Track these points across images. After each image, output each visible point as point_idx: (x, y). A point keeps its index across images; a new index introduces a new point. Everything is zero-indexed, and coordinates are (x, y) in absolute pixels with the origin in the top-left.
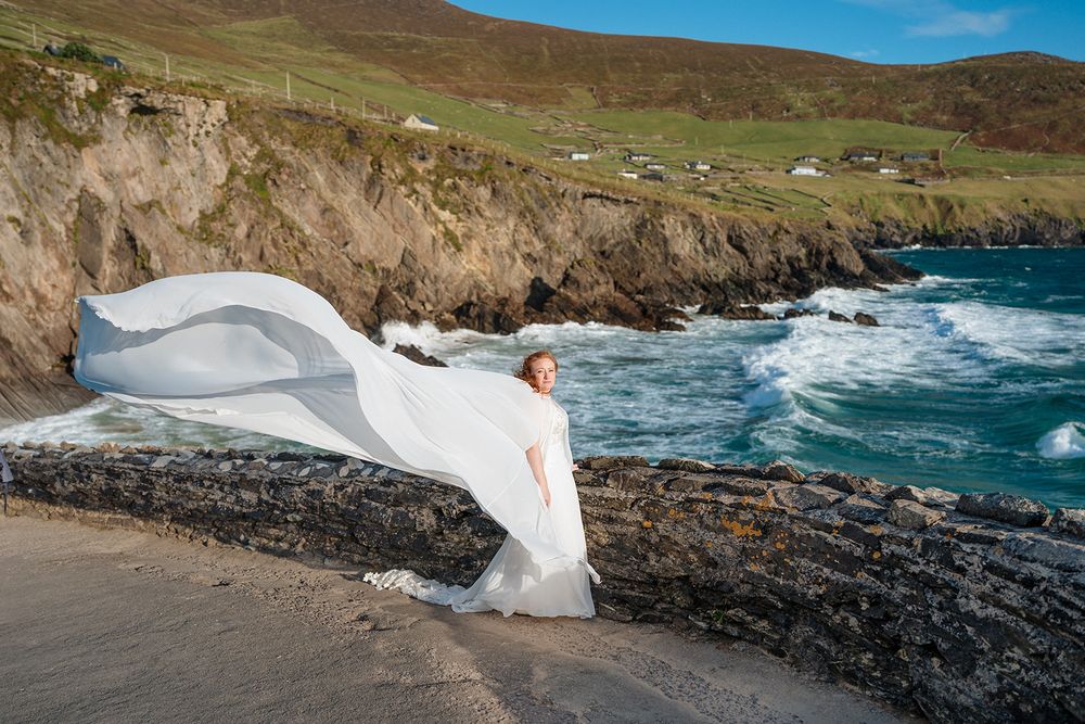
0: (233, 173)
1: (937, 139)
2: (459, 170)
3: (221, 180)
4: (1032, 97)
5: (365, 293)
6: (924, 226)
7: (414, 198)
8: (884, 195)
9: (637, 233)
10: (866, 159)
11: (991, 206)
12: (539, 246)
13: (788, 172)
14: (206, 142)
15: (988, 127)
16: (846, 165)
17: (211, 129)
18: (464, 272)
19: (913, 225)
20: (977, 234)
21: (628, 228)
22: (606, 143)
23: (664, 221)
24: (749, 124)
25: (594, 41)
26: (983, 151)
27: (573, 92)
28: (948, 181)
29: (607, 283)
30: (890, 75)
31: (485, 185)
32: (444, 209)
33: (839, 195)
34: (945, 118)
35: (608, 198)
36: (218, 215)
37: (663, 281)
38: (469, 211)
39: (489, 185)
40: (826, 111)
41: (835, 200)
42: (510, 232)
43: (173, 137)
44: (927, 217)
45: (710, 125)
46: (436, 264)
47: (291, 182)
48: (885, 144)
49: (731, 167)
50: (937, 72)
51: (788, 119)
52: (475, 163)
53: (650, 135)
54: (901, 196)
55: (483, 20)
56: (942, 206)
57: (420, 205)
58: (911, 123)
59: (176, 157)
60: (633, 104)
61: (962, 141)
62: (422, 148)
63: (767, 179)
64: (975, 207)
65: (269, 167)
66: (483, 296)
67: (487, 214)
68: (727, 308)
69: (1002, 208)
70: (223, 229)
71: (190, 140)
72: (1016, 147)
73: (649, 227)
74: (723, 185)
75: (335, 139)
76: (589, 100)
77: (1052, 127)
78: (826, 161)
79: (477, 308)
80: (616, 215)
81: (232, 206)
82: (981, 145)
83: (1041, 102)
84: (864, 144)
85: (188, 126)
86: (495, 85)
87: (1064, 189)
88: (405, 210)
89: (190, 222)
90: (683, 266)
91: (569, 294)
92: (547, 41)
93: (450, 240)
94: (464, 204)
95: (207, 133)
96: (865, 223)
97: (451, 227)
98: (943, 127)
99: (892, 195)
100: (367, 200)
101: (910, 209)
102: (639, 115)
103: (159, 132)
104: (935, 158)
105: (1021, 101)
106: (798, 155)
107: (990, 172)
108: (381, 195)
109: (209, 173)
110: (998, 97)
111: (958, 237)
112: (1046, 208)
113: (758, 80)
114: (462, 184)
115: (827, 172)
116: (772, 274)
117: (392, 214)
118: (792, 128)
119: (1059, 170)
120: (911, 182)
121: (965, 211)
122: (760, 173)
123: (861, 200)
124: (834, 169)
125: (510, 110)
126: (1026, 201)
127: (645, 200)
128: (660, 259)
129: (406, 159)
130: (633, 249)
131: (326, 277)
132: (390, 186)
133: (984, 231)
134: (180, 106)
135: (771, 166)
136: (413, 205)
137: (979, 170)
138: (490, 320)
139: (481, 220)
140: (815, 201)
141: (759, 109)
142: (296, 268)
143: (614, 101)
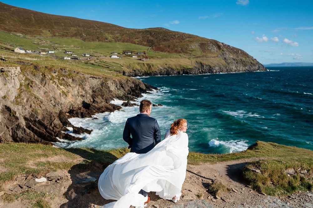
0: (21, 85)
1: (144, 48)
2: (63, 75)
3: (19, 87)
4: (164, 39)
5: (56, 113)
6: (145, 71)
7: (54, 83)
8: (135, 63)
9: (101, 86)
10: (129, 53)
11: (159, 66)
12: (84, 92)
13: (110, 57)
14: (16, 78)
15: (155, 46)
16: (124, 55)
17: (17, 74)
18: (68, 102)
19: (142, 71)
20: (157, 73)
21: (99, 85)
22: (58, 48)
23: (108, 83)
24: (97, 43)
25: (48, 16)
26: (155, 52)
27: (44, 31)
28: (149, 60)
29: (104, 102)
30: (131, 31)
31: (71, 78)
32: (61, 86)
33: (125, 64)
34: (145, 43)
35: (94, 77)
36: (19, 97)
37: (109, 97)
38: (68, 86)
39: (72, 78)
40: (117, 40)
41: (124, 65)
42: (77, 90)
43: (8, 78)
44: (145, 69)
45: (86, 43)
46: (61, 100)
47: (36, 86)
48: (132, 49)
49: (95, 55)
50: (142, 31)
51: (107, 42)
52: (67, 73)
53: (70, 45)
54: (139, 63)
55: (10, 7)
56: (148, 66)
57: (56, 85)
58: (138, 44)
59: (9, 83)
60: (63, 36)
61: (150, 49)
62: (55, 70)
63: (105, 59)
64: (156, 66)
65: (29, 82)
66: (74, 107)
67: (72, 86)
68: (129, 104)
69: (161, 66)
70: (20, 100)
71: (12, 78)
72: (162, 51)
73: (105, 84)
74: (95, 61)
75: (31, 69)
76: (49, 34)
77: (169, 46)
78: (119, 54)
79: (76, 111)
80: (96, 81)
81: (22, 94)
82: (154, 50)
83: (166, 40)
84: (128, 49)
85: (12, 74)
86: (18, 28)
87: (174, 62)
88: (52, 87)
89: (13, 100)
90: (113, 93)
91: (95, 105)
92: (33, 15)
93: (64, 93)
94: (66, 84)
95: (16, 76)
96: (131, 71)
97: (63, 90)
98: (145, 45)
99: (137, 63)
100: (41, 85)
101: (141, 67)
102: (65, 39)
103: (4, 77)
104: (145, 54)
105: (162, 40)
106: (111, 52)
107: (158, 57)
108: (45, 83)
109: (16, 86)
110: (156, 38)
111: (153, 74)
112: (170, 66)
113: (98, 31)
114: (65, 78)
115: (120, 57)
116: (129, 92)
117: (49, 88)
118: (109, 44)
119: (172, 57)
120: (140, 60)
121: (154, 67)
122: (103, 57)
123: (130, 65)
124: (121, 56)
125: (24, 36)
126: (166, 64)
127: (103, 77)
128: (108, 92)
129: (51, 73)
130: (101, 90)
131: (48, 110)
132: (48, 81)
133: (158, 72)
134: (10, 69)
135: (106, 55)
136: (54, 85)
137: (155, 57)
138: (80, 114)
139: (71, 88)
140: (119, 65)
141: (99, 39)
142: (40, 109)
143: (57, 35)
